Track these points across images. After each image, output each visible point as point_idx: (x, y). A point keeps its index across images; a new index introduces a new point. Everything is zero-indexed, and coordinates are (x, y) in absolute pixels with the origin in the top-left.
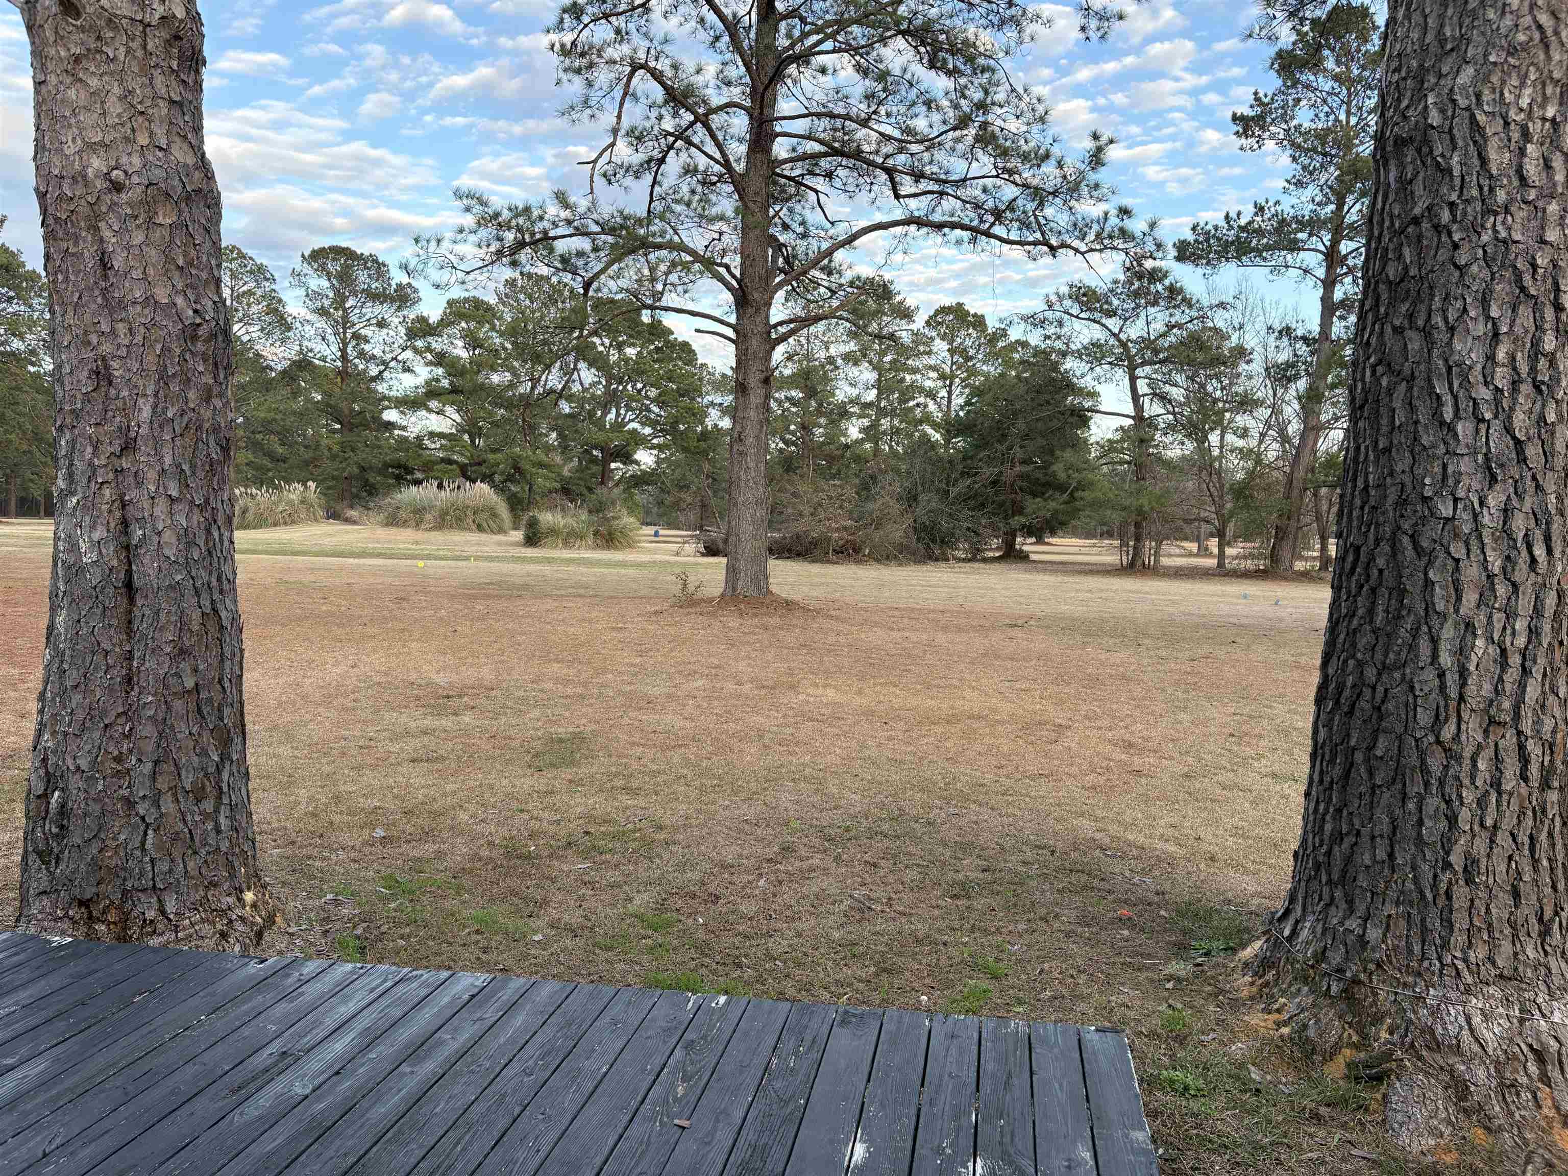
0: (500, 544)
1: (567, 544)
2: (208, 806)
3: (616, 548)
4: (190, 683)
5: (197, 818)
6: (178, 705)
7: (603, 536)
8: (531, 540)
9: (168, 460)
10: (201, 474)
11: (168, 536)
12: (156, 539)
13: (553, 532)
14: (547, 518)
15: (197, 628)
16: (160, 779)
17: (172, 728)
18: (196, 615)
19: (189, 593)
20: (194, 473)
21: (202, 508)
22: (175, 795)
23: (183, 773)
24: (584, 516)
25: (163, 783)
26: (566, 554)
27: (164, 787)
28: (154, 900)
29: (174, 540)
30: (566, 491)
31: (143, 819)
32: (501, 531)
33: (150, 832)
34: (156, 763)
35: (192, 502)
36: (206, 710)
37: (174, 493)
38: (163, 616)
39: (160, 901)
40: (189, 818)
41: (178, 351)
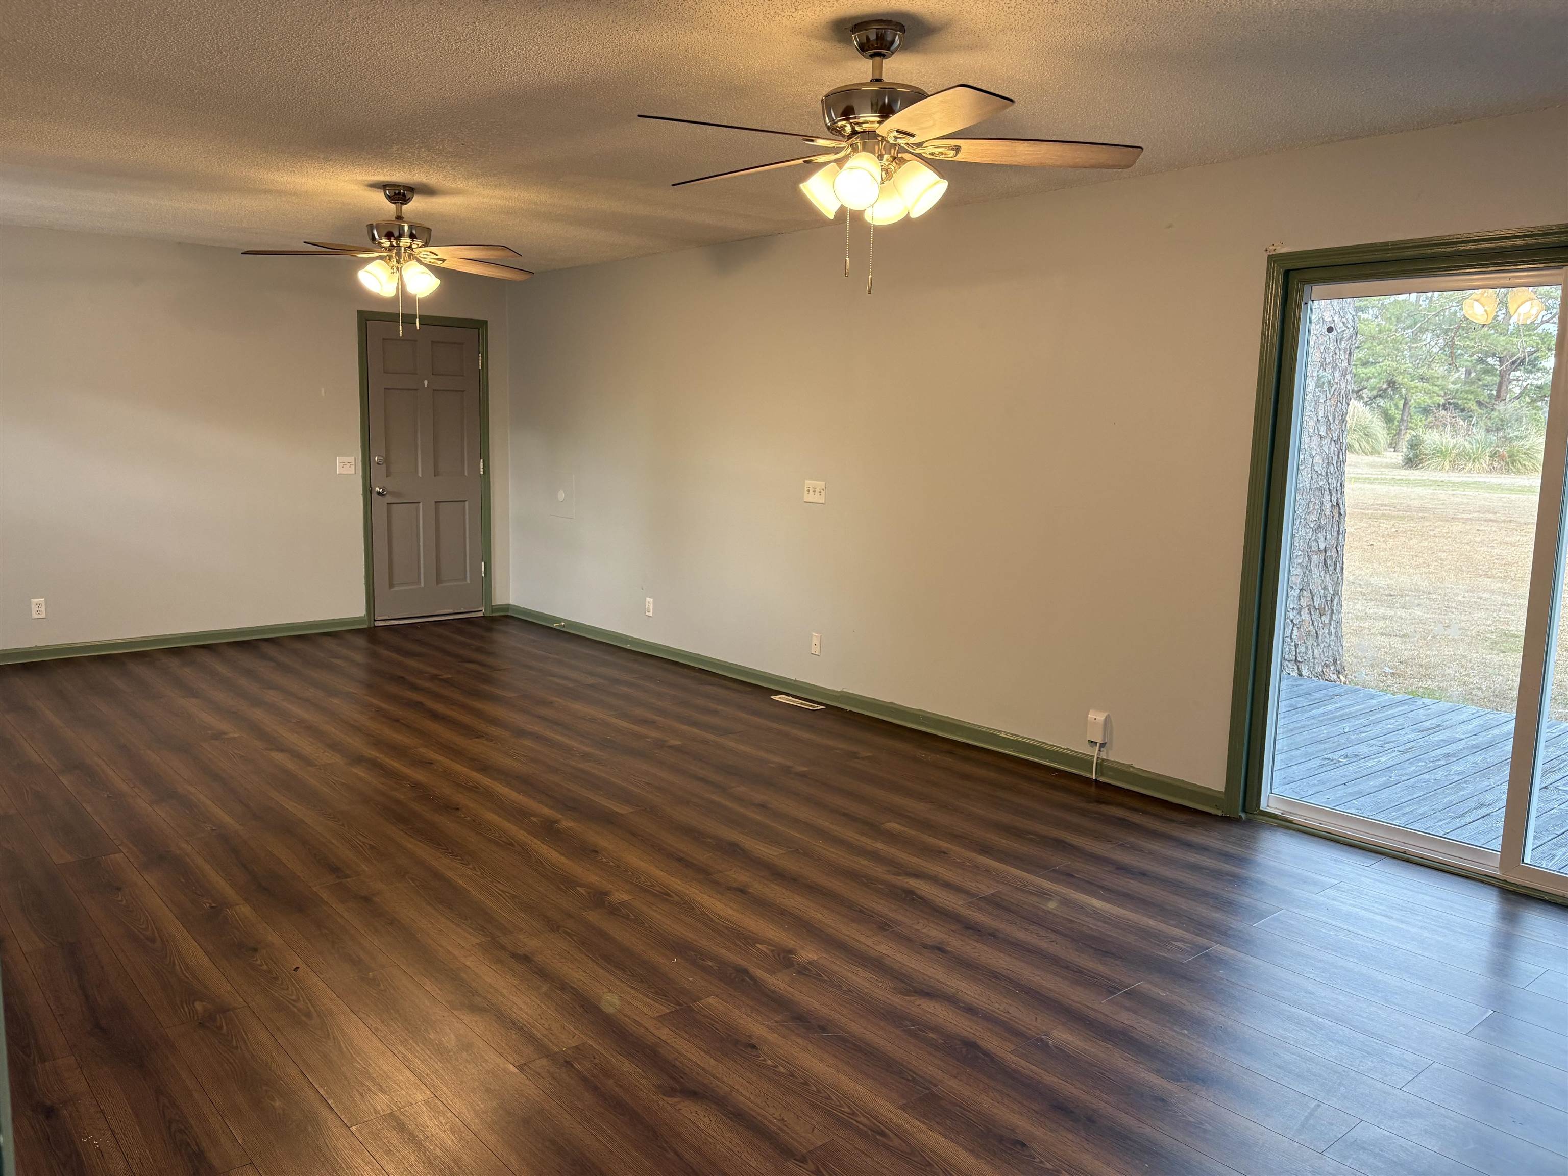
0: (1372, 465)
1: (1454, 466)
2: (1326, 619)
3: (1519, 472)
4: (1322, 547)
5: (1321, 625)
6: (1315, 558)
7: (1502, 458)
8: (1412, 462)
9: (1321, 414)
10: (1337, 422)
11: (1318, 459)
12: (1311, 460)
13: (1441, 453)
14: (1432, 438)
15: (1328, 513)
16: (1302, 600)
17: (1310, 571)
18: (1328, 506)
19: (1327, 492)
20: (1334, 421)
21: (1336, 442)
22: (1309, 610)
23: (1315, 598)
24: (1479, 434)
25: (1304, 602)
26: (1455, 477)
27: (1304, 605)
28: (1295, 667)
29: (1321, 461)
30: (1452, 405)
31: (1292, 621)
32: (1375, 452)
33: (1295, 629)
34: (1301, 590)
35: (1332, 439)
36: (1329, 562)
37: (1323, 434)
38: (1311, 506)
39: (1298, 669)
40: (1316, 624)
41: (1333, 348)
